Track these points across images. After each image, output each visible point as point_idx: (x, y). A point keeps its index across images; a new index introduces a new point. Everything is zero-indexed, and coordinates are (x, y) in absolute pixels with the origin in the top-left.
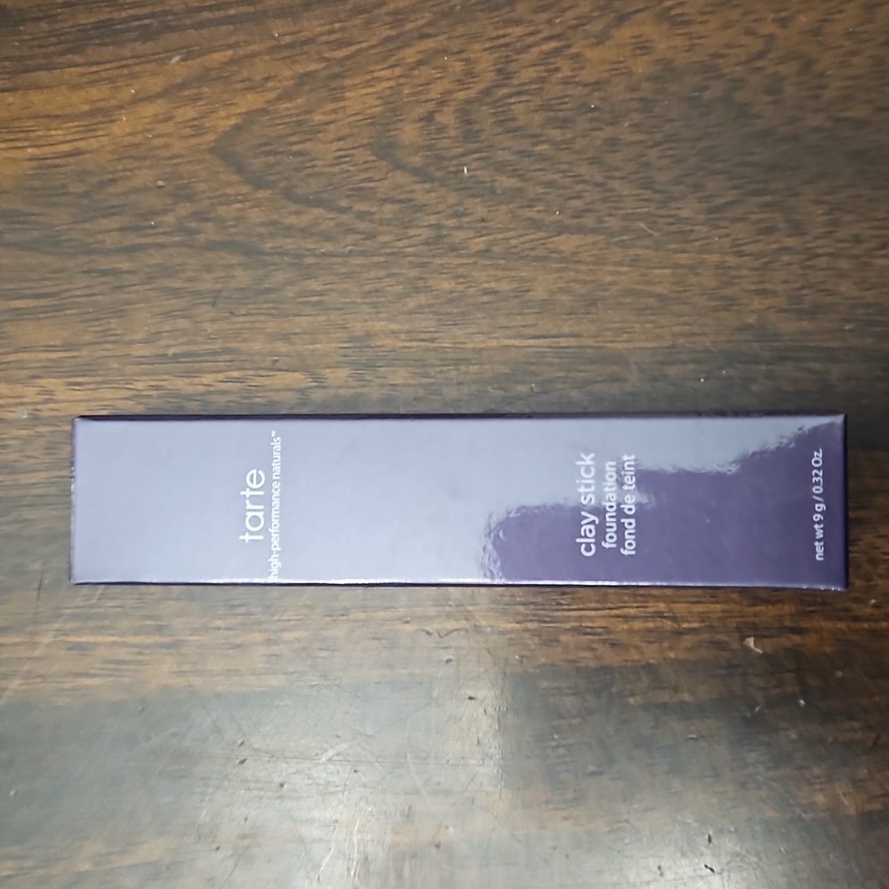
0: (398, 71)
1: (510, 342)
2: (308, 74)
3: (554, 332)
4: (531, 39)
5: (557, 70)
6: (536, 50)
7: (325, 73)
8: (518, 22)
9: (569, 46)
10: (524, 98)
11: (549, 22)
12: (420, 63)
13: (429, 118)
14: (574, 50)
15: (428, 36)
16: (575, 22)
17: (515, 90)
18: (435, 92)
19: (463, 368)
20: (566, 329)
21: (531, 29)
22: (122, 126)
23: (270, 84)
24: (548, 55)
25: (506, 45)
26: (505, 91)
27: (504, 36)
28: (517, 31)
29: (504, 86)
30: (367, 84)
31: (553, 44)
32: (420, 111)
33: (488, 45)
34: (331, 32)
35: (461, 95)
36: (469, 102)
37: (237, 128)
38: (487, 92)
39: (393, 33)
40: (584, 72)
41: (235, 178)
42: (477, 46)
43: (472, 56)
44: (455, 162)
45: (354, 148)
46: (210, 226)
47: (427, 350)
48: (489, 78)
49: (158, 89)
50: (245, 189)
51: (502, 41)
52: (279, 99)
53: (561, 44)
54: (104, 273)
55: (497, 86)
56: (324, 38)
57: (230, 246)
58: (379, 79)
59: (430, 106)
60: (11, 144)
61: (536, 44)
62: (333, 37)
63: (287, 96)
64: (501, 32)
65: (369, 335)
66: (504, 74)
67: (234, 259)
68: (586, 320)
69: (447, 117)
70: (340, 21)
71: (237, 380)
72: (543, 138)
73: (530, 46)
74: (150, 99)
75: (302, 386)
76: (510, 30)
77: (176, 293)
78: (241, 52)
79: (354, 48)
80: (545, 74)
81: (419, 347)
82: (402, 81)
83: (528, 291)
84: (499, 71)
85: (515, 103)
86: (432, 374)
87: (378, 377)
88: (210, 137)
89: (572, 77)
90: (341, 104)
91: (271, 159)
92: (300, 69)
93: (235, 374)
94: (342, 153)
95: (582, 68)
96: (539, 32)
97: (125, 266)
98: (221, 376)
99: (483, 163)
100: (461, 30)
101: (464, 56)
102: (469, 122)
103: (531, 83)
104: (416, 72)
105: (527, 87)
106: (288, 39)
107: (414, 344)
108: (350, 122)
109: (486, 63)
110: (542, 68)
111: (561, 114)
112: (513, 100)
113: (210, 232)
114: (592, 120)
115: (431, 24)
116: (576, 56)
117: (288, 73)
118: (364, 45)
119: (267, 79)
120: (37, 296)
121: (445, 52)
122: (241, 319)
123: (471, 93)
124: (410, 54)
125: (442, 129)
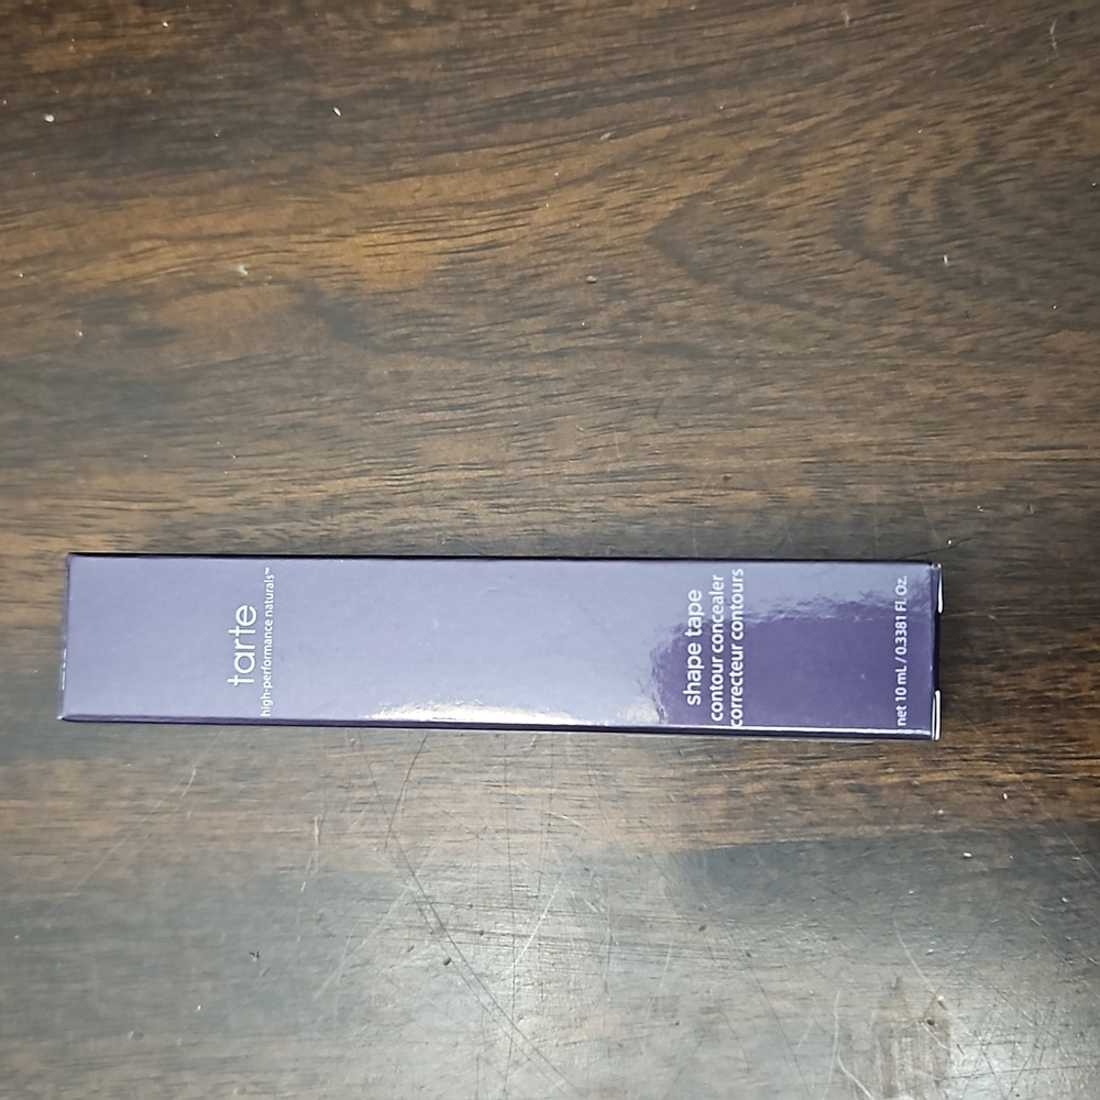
0: (863, 147)
1: (1002, 455)
2: (758, 152)
3: (1055, 442)
4: (1019, 108)
5: (1051, 142)
6: (1026, 120)
7: (779, 150)
8: (1004, 89)
9: (1065, 116)
10: (1012, 176)
11: (1041, 88)
12: (889, 138)
13: (902, 199)
14: (1070, 120)
15: (898, 106)
16: (1071, 87)
17: (1001, 166)
18: (908, 170)
19: (947, 485)
20: (1067, 440)
21: (1019, 96)
22: (546, 214)
23: (715, 164)
24: (1039, 125)
25: (989, 115)
26: (990, 168)
27: (987, 105)
28: (1005, 98)
29: (988, 162)
30: (828, 162)
31: (1046, 113)
32: (891, 191)
33: (969, 115)
34: (784, 104)
35: (939, 173)
36: (947, 181)
37: (677, 214)
38: (969, 169)
39: (857, 103)
40: (1082, 145)
41: (675, 271)
42: (955, 117)
43: (951, 129)
44: (932, 250)
45: (815, 236)
46: (649, 325)
47: (904, 464)
48: (971, 153)
49: (586, 171)
50: (688, 284)
51: (985, 111)
52: (725, 180)
53: (1055, 113)
54: (528, 380)
55: (980, 163)
56: (777, 110)
57: (673, 348)
58: (842, 157)
59: (903, 187)
60: (419, 236)
61: (1025, 114)
62: (787, 109)
63: (735, 176)
64: (985, 101)
65: (836, 449)
66: (989, 150)
67: (676, 364)
68: (1090, 429)
69: (923, 199)
70: (795, 91)
71: (684, 501)
72: (1034, 222)
73: (1018, 116)
74: (576, 182)
75: (760, 506)
76: (994, 98)
77: (613, 403)
78: (681, 127)
79: (811, 121)
80: (1037, 148)
81: (894, 461)
82: (869, 157)
83: (1021, 396)
84: (982, 145)
85: (1001, 182)
86: (911, 491)
87: (848, 496)
88: (647, 225)
89: (1069, 150)
90: (798, 185)
91: (719, 249)
92: (750, 145)
93: (682, 494)
94: (801, 241)
95: (1080, 141)
96: (1029, 99)
97: (553, 372)
98: (665, 496)
99: (966, 251)
100: (936, 98)
101: (940, 128)
102: (948, 204)
103: (1021, 158)
104: (885, 148)
105: (1017, 163)
106: (734, 112)
107: (889, 457)
108: (809, 206)
109: (966, 136)
110: (1034, 140)
111: (1057, 193)
112: (1000, 178)
113: (648, 333)
114: (1093, 200)
115: (901, 91)
116: (1074, 127)
117: (734, 150)
118: (823, 118)
119: (711, 158)
120: (452, 408)
121: (918, 124)
122: (687, 432)
123: (949, 171)
124: (877, 128)
125: (917, 212)
